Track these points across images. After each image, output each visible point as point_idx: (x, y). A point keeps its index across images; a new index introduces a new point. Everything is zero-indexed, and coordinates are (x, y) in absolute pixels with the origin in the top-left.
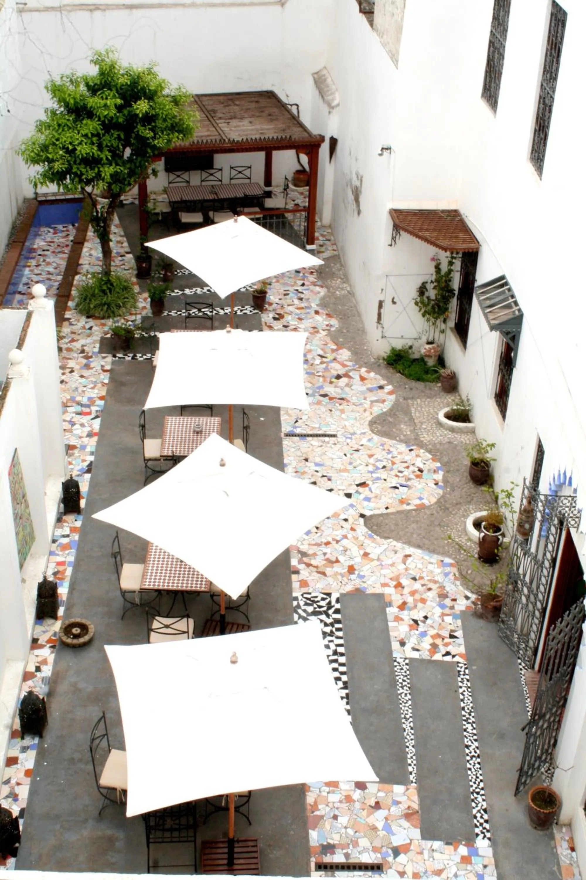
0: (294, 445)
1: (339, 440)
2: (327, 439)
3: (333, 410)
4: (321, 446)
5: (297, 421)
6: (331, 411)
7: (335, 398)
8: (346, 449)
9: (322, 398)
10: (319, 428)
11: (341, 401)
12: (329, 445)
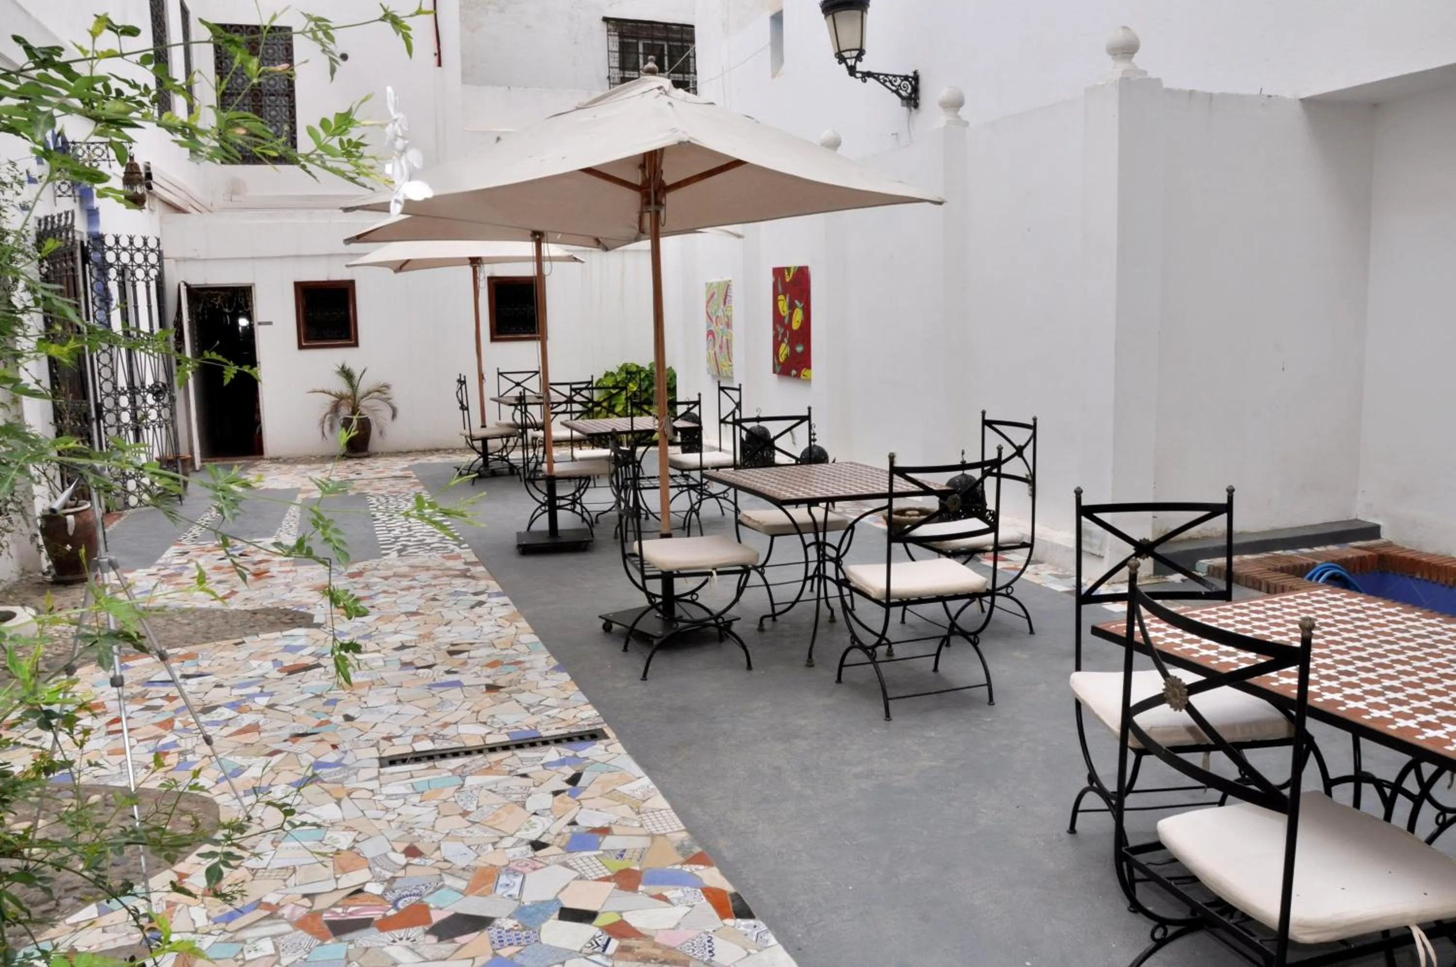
0: (552, 712)
1: (374, 753)
2: (425, 746)
3: (402, 859)
4: (446, 725)
5: (574, 780)
6: (412, 852)
7: (385, 925)
8: (347, 735)
9: (473, 906)
10: (463, 777)
11: (356, 911)
12: (414, 731)
